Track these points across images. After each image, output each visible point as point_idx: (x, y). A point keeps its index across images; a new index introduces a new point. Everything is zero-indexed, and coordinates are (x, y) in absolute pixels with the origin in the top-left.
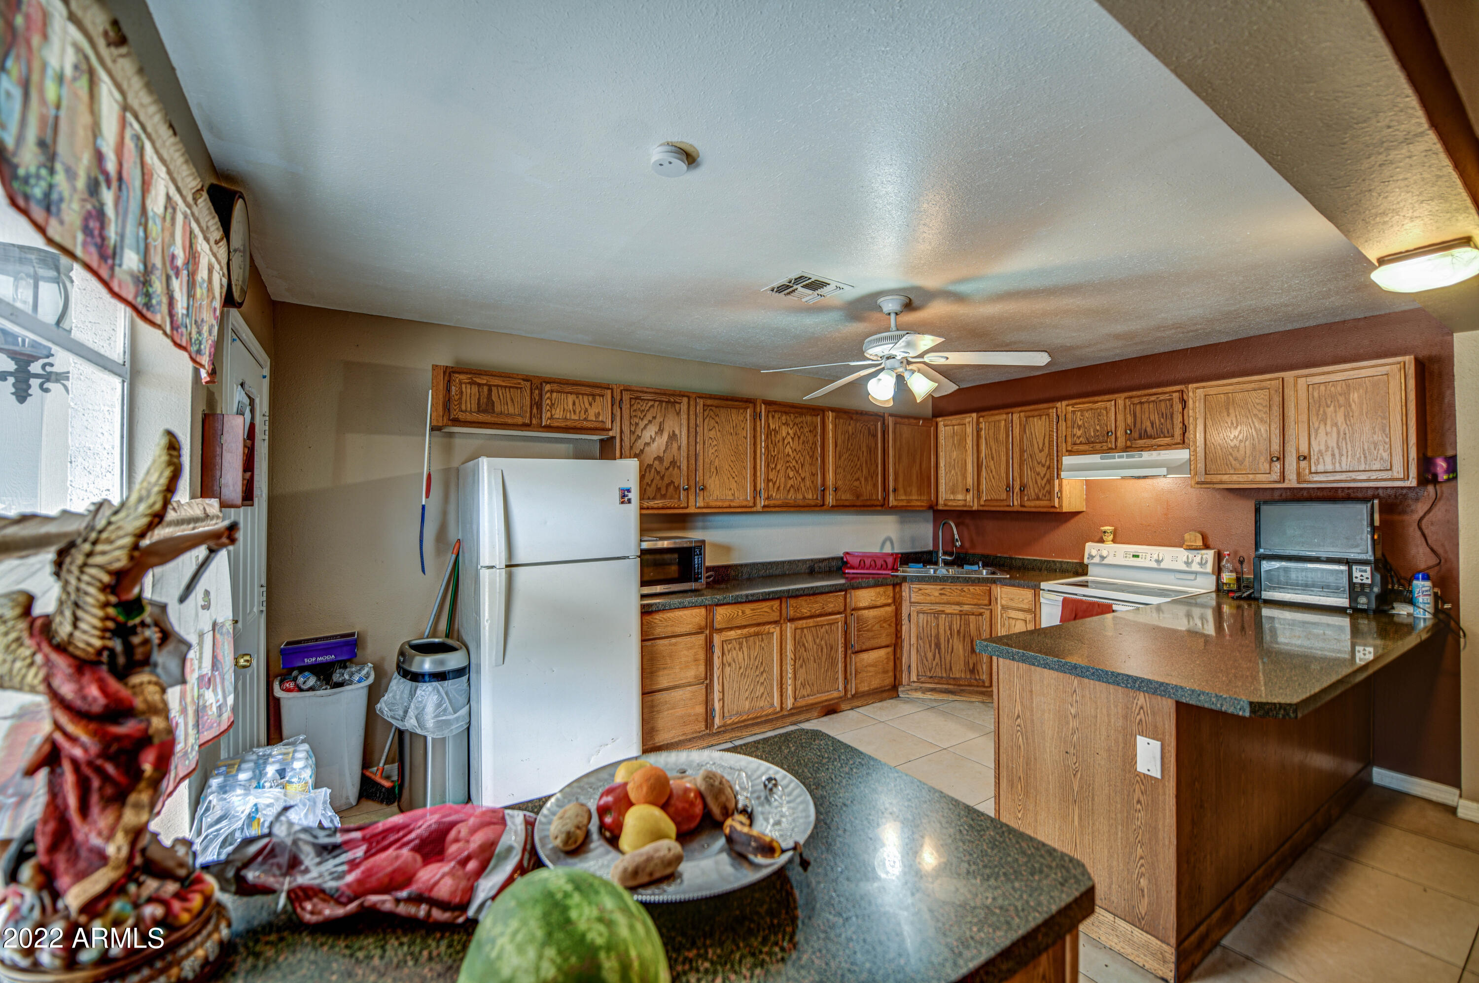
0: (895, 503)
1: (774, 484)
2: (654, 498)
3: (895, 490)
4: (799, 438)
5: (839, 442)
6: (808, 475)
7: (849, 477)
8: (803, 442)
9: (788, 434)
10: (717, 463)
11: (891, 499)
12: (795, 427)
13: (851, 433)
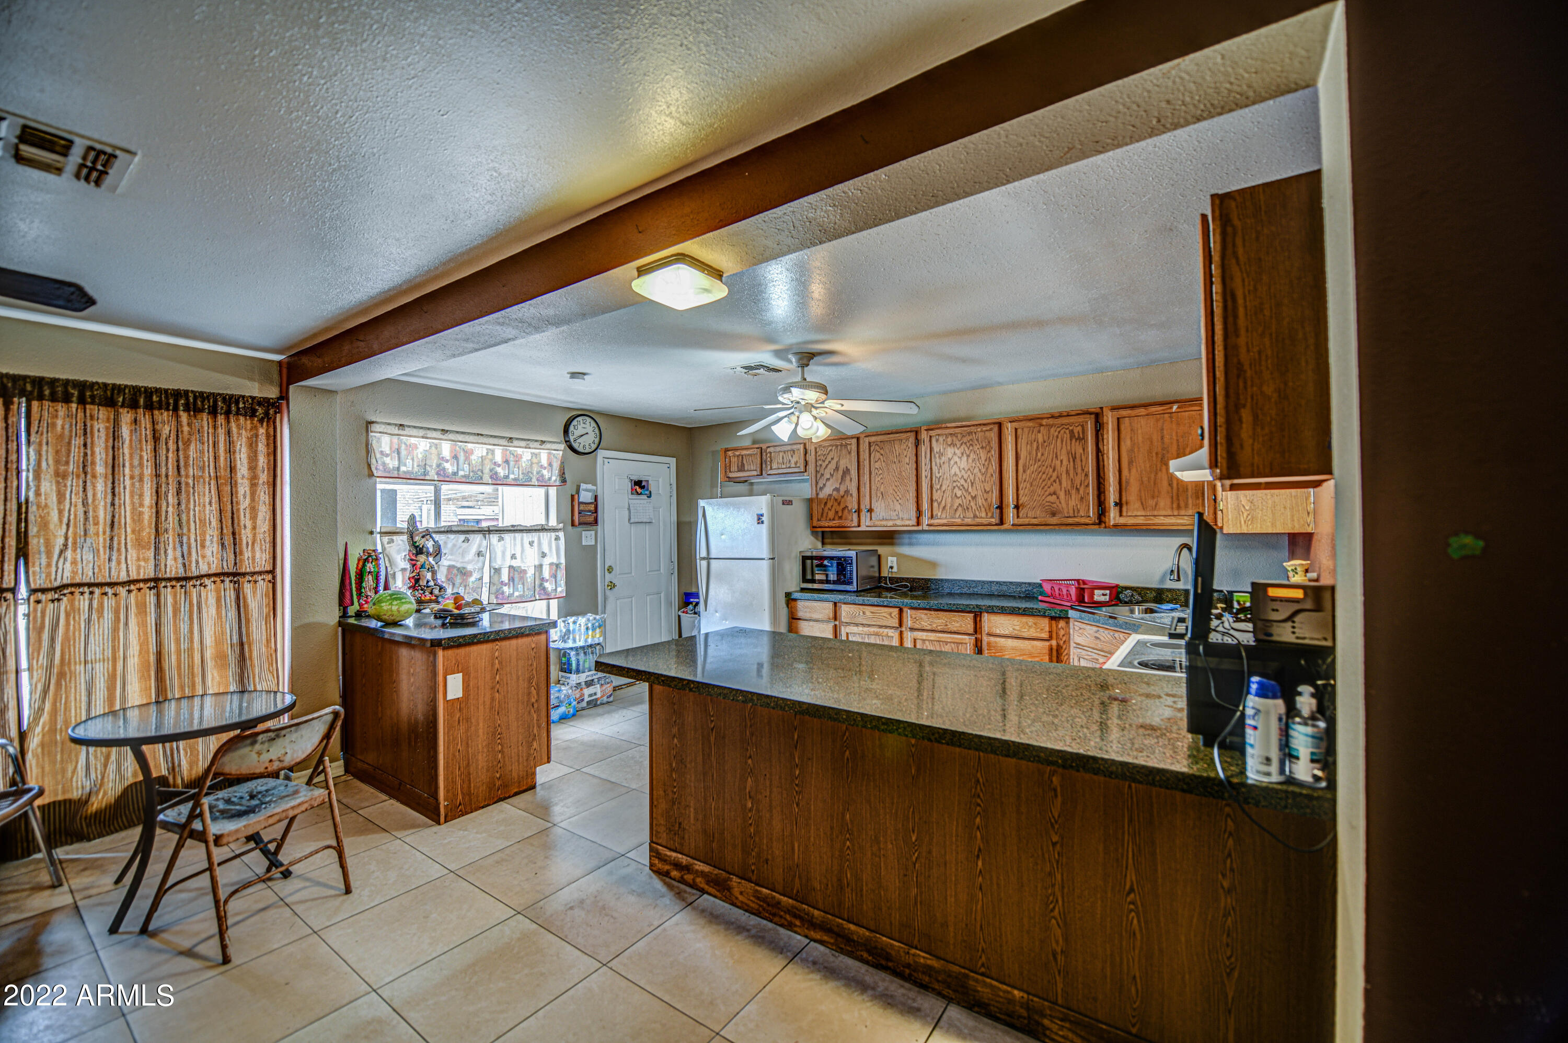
0: (1122, 521)
1: (939, 504)
2: (834, 519)
3: (1119, 504)
4: (968, 456)
5: (1023, 454)
6: (980, 492)
7: (1039, 491)
8: (974, 460)
9: (955, 454)
10: (882, 489)
11: (1112, 515)
12: (964, 446)
13: (1041, 440)
